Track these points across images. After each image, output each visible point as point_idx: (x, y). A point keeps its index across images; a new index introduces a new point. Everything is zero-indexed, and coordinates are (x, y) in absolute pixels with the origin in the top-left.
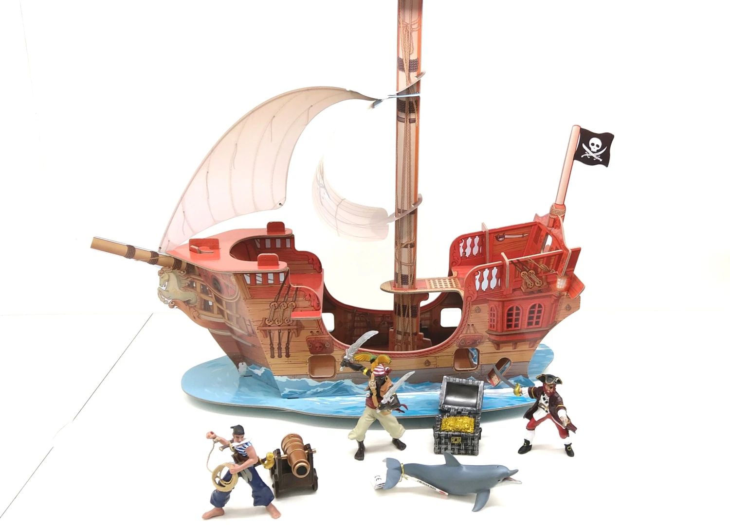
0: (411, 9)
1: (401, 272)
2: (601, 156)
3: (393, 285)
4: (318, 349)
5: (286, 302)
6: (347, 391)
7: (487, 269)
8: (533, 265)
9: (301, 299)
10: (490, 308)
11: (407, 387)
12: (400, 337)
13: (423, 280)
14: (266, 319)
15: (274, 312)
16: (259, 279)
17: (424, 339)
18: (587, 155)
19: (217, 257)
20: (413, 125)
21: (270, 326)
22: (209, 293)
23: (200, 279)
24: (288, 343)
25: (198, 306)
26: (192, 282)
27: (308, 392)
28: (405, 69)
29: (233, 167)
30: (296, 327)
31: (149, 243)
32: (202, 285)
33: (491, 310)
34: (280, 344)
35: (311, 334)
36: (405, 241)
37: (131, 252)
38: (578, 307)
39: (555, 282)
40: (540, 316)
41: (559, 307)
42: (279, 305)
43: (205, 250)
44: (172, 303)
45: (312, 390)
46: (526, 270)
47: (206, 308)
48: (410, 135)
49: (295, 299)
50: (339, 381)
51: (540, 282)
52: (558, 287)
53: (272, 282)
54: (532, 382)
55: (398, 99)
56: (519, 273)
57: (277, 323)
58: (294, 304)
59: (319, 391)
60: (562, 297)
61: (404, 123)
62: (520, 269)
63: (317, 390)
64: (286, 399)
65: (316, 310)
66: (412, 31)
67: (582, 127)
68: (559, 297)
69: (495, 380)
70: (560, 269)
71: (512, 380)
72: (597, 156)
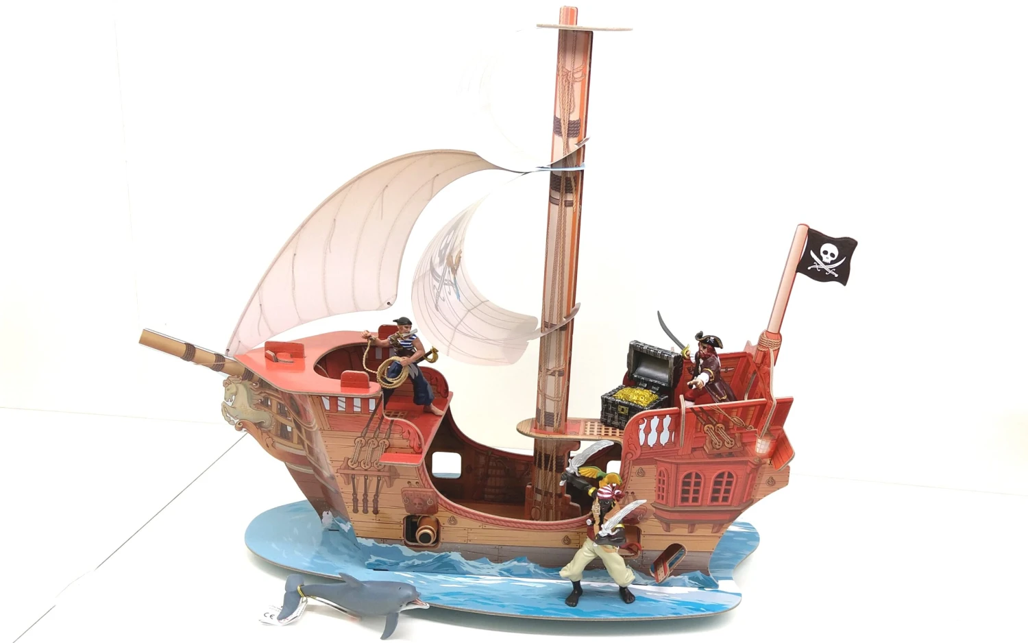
0: (574, 52)
1: (545, 409)
2: (837, 270)
3: (534, 426)
4: (416, 506)
5: (376, 439)
6: (454, 568)
7: (656, 417)
8: (722, 418)
9: (397, 436)
10: (659, 471)
11: (537, 570)
12: (539, 498)
13: (577, 421)
14: (349, 459)
15: (360, 451)
16: (342, 405)
17: (571, 503)
18: (817, 267)
19: (302, 368)
20: (569, 210)
21: (353, 469)
22: (288, 414)
23: (276, 395)
24: (377, 495)
25: (273, 431)
26: (266, 399)
27: (401, 564)
28: (563, 133)
29: (328, 250)
30: (388, 474)
31: (214, 342)
32: (280, 403)
33: (660, 475)
34: (366, 494)
35: (407, 485)
36: (552, 365)
37: (190, 353)
38: (786, 482)
39: (754, 443)
40: (730, 490)
41: (757, 478)
42: (367, 443)
43: (284, 357)
44: (239, 424)
45: (406, 562)
46: (712, 423)
47: (284, 434)
48: (565, 221)
49: (389, 436)
50: (443, 554)
51: (732, 441)
52: (757, 451)
53: (359, 410)
54: (714, 582)
55: (552, 172)
56: (703, 426)
57: (363, 466)
58: (387, 442)
59: (416, 564)
60: (763, 466)
61: (557, 207)
62: (704, 421)
63: (414, 563)
64: (372, 570)
65: (417, 453)
66: (574, 81)
67: (811, 228)
68: (758, 466)
69: (661, 574)
70: (760, 426)
71: (686, 577)
72: (831, 269)
